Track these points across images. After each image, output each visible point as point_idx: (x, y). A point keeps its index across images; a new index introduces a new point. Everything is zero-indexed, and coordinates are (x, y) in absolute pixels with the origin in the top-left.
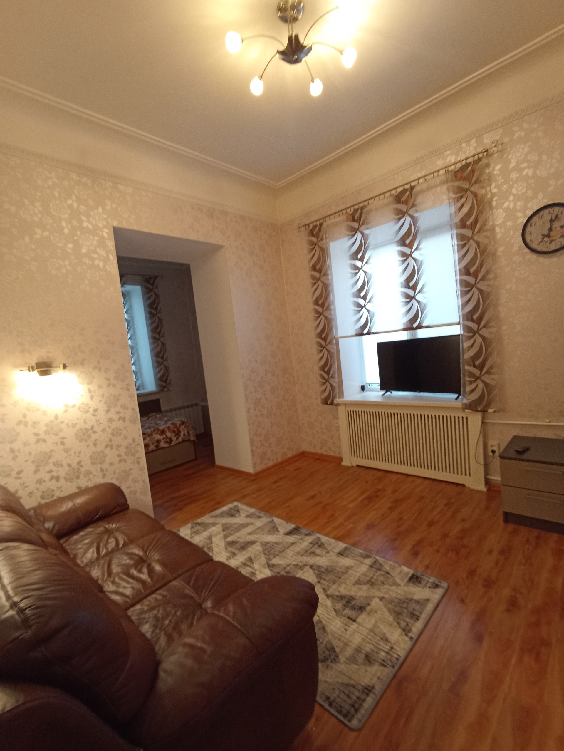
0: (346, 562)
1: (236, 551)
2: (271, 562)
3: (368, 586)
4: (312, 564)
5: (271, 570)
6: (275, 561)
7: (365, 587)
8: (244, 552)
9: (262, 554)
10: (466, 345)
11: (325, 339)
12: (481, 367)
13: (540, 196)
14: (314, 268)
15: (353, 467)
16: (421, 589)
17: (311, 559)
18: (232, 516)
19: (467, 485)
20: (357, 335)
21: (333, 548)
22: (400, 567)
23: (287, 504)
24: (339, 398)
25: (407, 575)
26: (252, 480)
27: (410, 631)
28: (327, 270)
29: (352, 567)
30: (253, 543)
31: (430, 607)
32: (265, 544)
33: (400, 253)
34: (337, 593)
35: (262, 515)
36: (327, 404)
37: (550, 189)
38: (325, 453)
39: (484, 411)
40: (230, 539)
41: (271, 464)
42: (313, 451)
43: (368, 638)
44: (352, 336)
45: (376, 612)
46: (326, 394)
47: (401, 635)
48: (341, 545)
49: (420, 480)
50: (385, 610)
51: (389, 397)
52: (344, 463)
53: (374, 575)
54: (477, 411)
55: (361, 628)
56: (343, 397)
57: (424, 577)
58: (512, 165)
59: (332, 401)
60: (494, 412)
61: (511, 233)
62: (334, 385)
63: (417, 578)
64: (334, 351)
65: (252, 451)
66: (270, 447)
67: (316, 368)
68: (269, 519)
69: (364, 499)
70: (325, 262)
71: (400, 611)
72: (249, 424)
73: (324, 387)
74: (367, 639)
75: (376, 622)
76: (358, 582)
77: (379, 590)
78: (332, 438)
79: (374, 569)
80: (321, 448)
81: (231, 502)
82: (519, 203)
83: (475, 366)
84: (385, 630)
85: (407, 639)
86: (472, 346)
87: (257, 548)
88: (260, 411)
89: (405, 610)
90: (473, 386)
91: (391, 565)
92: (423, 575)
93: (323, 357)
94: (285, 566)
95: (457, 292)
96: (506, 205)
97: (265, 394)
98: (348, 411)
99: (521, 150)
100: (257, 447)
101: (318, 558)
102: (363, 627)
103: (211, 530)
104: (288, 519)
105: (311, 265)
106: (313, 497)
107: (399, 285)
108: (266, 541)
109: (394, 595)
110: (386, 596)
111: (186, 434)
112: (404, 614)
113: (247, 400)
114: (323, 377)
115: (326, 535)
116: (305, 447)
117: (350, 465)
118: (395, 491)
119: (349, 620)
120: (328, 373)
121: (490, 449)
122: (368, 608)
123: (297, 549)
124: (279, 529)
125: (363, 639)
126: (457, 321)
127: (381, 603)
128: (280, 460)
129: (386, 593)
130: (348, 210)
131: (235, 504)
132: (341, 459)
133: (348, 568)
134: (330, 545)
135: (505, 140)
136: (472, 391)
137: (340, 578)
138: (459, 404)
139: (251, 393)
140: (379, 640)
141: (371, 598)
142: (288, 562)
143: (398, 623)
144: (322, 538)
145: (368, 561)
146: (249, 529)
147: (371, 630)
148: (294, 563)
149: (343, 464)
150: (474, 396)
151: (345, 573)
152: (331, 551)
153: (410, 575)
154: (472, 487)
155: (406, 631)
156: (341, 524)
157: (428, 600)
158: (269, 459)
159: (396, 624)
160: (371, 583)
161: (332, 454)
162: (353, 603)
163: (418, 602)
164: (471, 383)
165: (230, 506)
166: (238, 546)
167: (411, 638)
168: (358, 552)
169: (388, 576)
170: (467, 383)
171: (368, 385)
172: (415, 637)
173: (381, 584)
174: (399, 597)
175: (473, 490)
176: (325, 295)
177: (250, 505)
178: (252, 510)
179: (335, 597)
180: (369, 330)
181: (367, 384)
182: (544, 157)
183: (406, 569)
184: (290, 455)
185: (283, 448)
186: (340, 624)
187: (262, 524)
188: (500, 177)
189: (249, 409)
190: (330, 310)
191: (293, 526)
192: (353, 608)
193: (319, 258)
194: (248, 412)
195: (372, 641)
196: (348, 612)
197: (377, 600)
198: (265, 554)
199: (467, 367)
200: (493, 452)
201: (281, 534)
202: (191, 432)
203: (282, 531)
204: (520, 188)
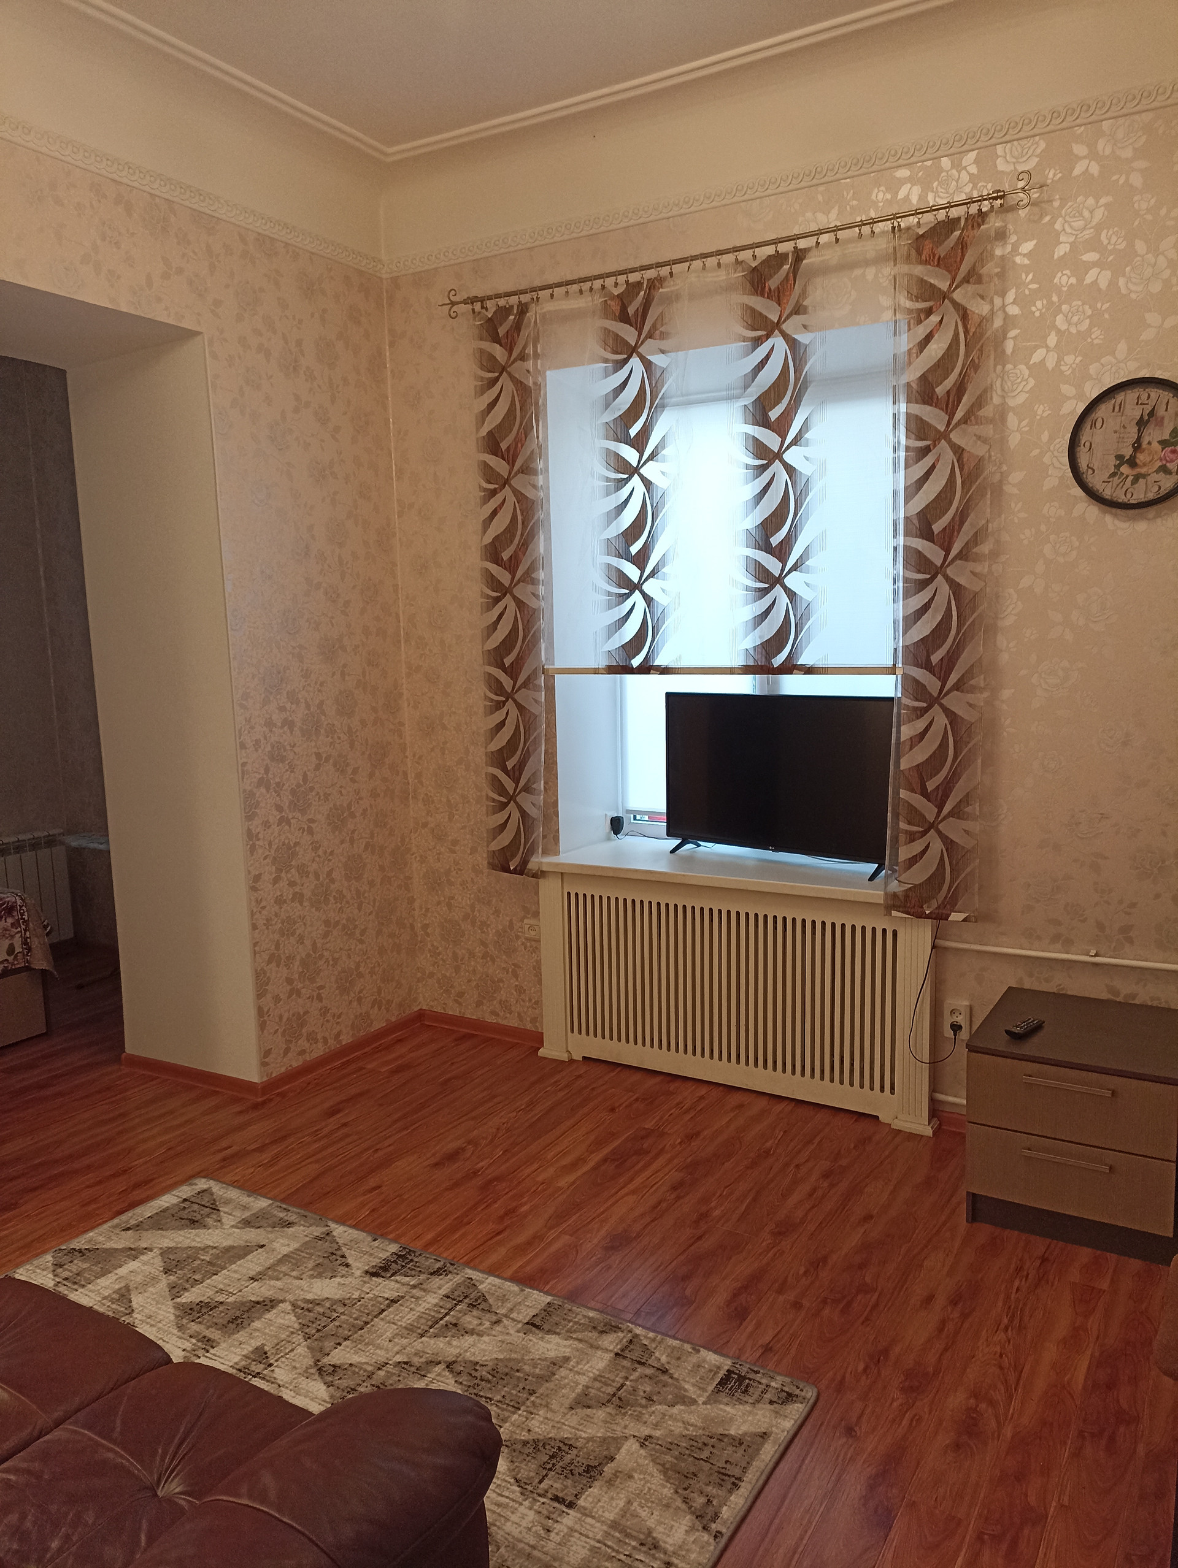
0: (550, 1346)
1: (214, 1334)
2: (326, 1360)
3: (610, 1409)
4: (450, 1359)
5: (329, 1385)
6: (339, 1356)
7: (600, 1414)
8: (241, 1335)
9: (299, 1338)
10: (907, 732)
11: (513, 671)
12: (939, 798)
13: (1122, 348)
14: (492, 444)
15: (572, 1061)
16: (748, 1408)
17: (449, 1343)
18: (193, 1223)
19: (883, 1118)
20: (611, 670)
21: (511, 1310)
22: (698, 1351)
23: (372, 1182)
24: (545, 852)
25: (716, 1373)
26: (256, 1107)
27: (716, 1517)
28: (531, 458)
29: (567, 1359)
30: (269, 1304)
31: (768, 1452)
32: (305, 1308)
33: (751, 441)
34: (524, 1436)
35: (292, 1218)
36: (508, 870)
37: (1148, 335)
38: (492, 1019)
39: (939, 917)
40: (189, 1297)
41: (318, 1051)
42: (453, 1010)
43: (605, 1545)
44: (595, 671)
45: (631, 1477)
46: (505, 839)
47: (692, 1529)
48: (537, 1300)
49: (763, 1102)
50: (652, 1468)
51: (690, 859)
52: (550, 1050)
53: (627, 1378)
54: (921, 916)
55: (589, 1520)
56: (557, 853)
57: (758, 1377)
58: (1062, 250)
59: (525, 862)
60: (965, 920)
61: (1045, 437)
62: (533, 812)
63: (741, 1378)
64: (540, 710)
65: (260, 1012)
66: (320, 998)
67: (479, 755)
68: (318, 1231)
69: (605, 1160)
70: (527, 430)
71: (692, 1469)
72: (254, 927)
73: (500, 818)
74: (603, 1547)
75: (629, 1502)
76: (583, 1402)
77: (638, 1418)
78: (515, 975)
79: (626, 1363)
80: (479, 1004)
81: (188, 1179)
82: (1069, 359)
83: (924, 793)
84: (651, 1519)
85: (706, 1537)
86: (922, 735)
87: (282, 1319)
88: (292, 884)
89: (706, 1466)
90: (917, 847)
91: (673, 1348)
92: (757, 1372)
93: (502, 724)
94: (370, 1368)
95: (894, 582)
96: (1037, 357)
97: (310, 831)
98: (569, 894)
99: (1086, 214)
100: (277, 999)
101: (469, 1340)
102: (593, 1517)
103: (122, 1271)
104: (378, 1229)
105: (484, 432)
106: (453, 1156)
107: (742, 538)
108: (310, 1296)
109: (678, 1428)
110: (657, 1434)
111: (18, 949)
112: (702, 1477)
113: (253, 849)
114: (501, 789)
115: (492, 1271)
116: (428, 999)
117: (565, 1057)
118: (691, 1137)
119: (556, 1505)
120: (515, 774)
121: (948, 1020)
122: (608, 1469)
123: (406, 1315)
124: (350, 1261)
125: (593, 1549)
126: (890, 663)
127: (642, 1452)
128: (346, 1039)
129: (656, 1426)
130: (609, 282)
131: (202, 1184)
132: (538, 1039)
133: (556, 1364)
134: (503, 1299)
135: (1051, 175)
136: (913, 861)
137: (532, 1393)
138: (875, 894)
139: (266, 825)
140: (634, 1548)
141: (618, 1441)
142: (381, 1356)
143: (685, 1500)
144: (482, 1282)
145: (612, 1342)
146: (253, 1263)
147: (614, 1525)
148: (399, 1358)
149: (542, 1052)
150: (918, 875)
151: (546, 1378)
152: (506, 1316)
153: (722, 1374)
154: (897, 1125)
155: (705, 1518)
156: (537, 1238)
157: (764, 1436)
158: (312, 1038)
159: (679, 1502)
160: (619, 1401)
161: (513, 1022)
162: (568, 1458)
163: (738, 1442)
164: (912, 838)
165: (185, 1191)
166: (219, 1316)
167: (718, 1535)
168: (584, 1316)
169: (665, 1378)
170: (902, 838)
171: (632, 816)
172: (727, 1532)
173: (644, 1402)
174: (691, 1431)
175: (899, 1132)
176: (522, 534)
177: (254, 1190)
178: (262, 1203)
179: (518, 1446)
180: (646, 658)
181: (628, 812)
182: (1140, 246)
183: (712, 1358)
184: (378, 1025)
185: (359, 1000)
186: (531, 1515)
187: (295, 1245)
188: (1030, 277)
189: (257, 878)
190: (534, 582)
191: (394, 1248)
192: (569, 1472)
193: (510, 413)
194: (254, 889)
195: (618, 1552)
196: (554, 1484)
197: (632, 1445)
198: (308, 1337)
199: (903, 794)
200: (956, 1028)
201: (358, 1273)
202: (35, 943)
203: (359, 1264)
204: (1075, 319)
